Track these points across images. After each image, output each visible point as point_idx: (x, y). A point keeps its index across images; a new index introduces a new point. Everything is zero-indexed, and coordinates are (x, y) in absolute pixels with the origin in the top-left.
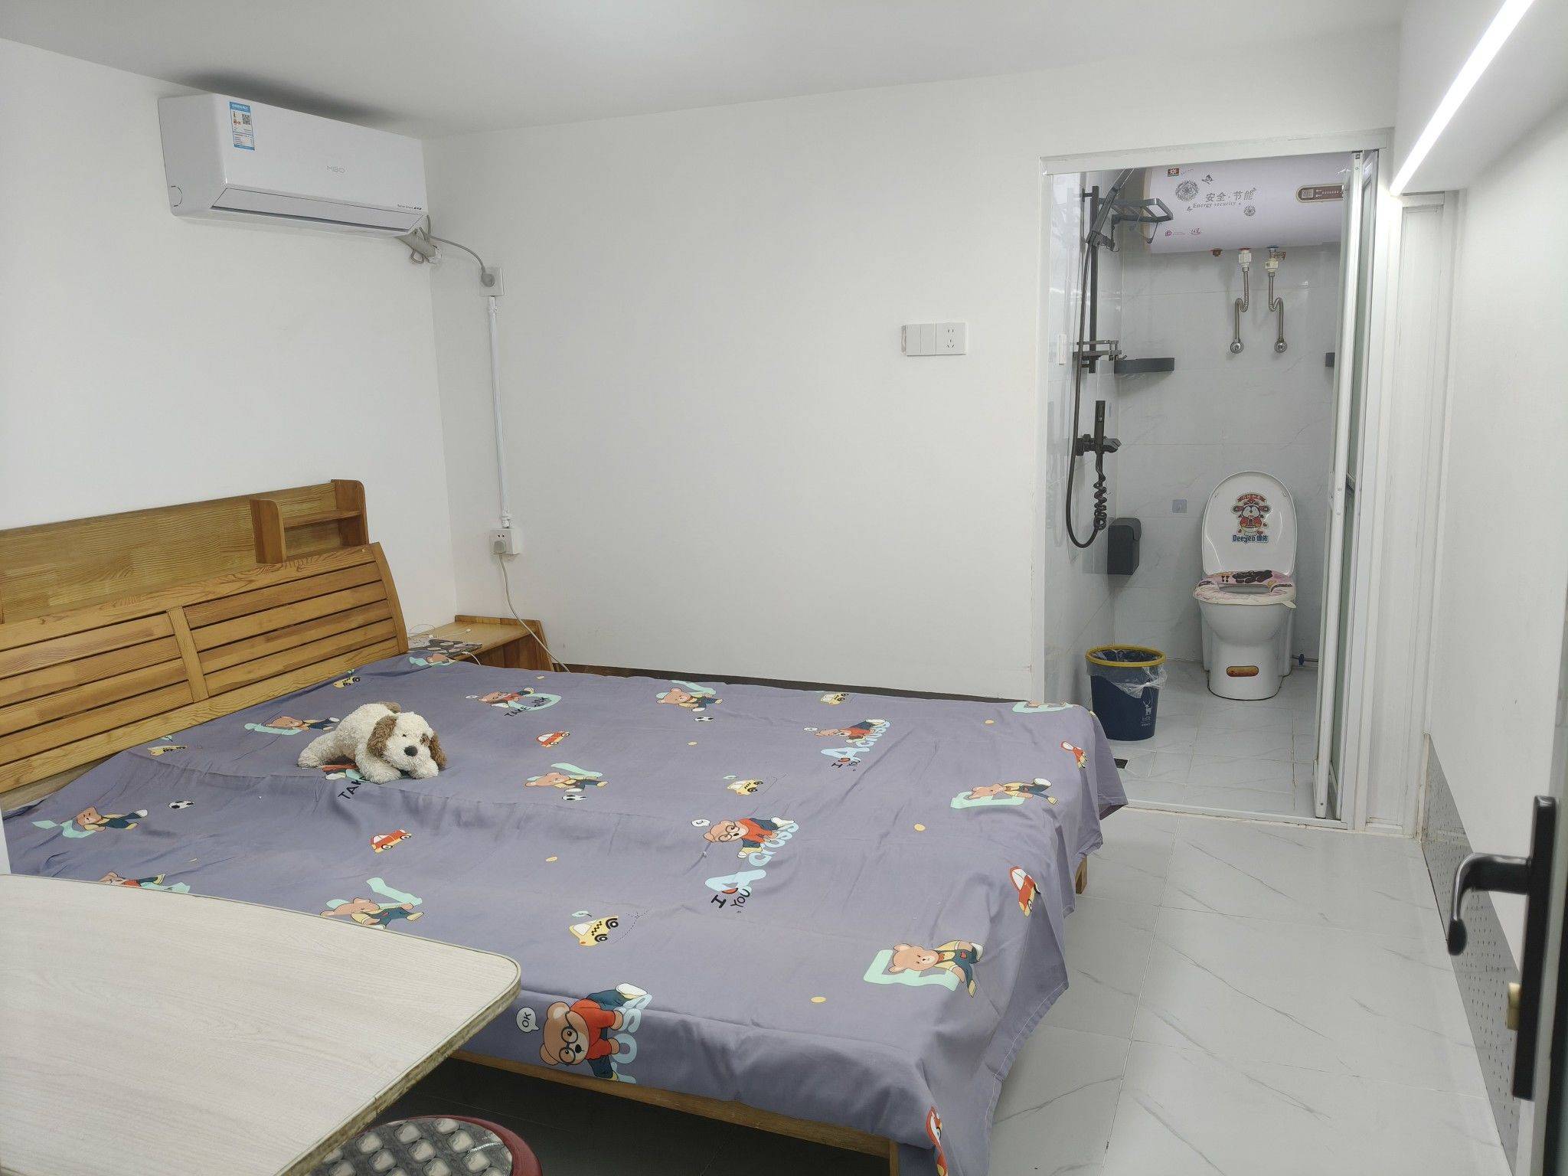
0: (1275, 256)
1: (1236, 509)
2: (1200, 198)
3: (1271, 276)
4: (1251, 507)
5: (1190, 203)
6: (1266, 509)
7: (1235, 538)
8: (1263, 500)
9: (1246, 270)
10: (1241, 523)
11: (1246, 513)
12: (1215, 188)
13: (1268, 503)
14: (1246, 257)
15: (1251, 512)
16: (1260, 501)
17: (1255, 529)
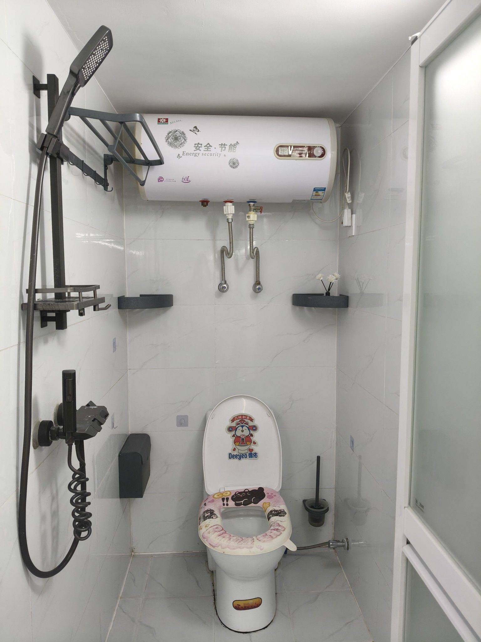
0: (254, 209)
1: (230, 429)
2: (189, 146)
3: (251, 227)
4: (242, 427)
5: (180, 151)
6: (254, 428)
7: (231, 456)
8: (251, 420)
9: (230, 221)
10: (235, 442)
11: (239, 433)
12: (202, 138)
13: (256, 423)
14: (230, 209)
15: (242, 431)
16: (249, 421)
17: (247, 447)
